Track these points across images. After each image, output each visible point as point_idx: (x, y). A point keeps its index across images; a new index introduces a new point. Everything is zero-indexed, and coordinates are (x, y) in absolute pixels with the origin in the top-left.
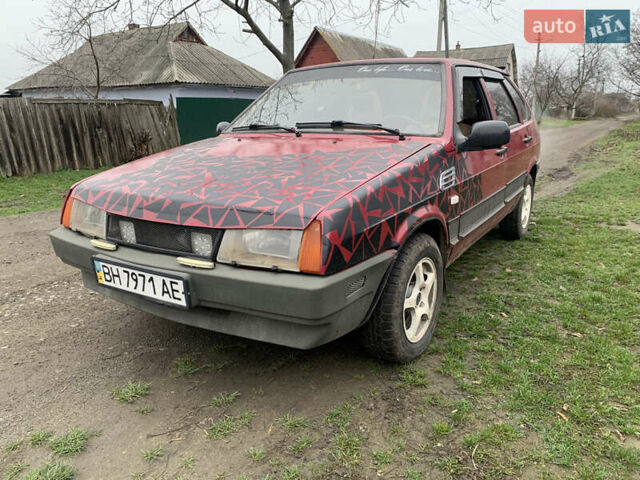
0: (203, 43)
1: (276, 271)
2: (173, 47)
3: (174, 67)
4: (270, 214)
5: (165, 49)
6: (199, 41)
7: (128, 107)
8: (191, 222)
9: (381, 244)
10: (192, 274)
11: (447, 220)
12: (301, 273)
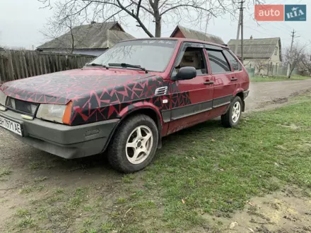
0: (123, 31)
1: (54, 122)
2: (109, 32)
3: (108, 42)
4: (56, 97)
5: (105, 33)
6: (122, 30)
7: (82, 58)
8: (30, 100)
9: (109, 115)
10: (25, 122)
11: (160, 110)
12: (64, 124)
